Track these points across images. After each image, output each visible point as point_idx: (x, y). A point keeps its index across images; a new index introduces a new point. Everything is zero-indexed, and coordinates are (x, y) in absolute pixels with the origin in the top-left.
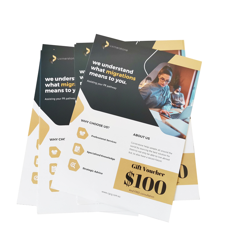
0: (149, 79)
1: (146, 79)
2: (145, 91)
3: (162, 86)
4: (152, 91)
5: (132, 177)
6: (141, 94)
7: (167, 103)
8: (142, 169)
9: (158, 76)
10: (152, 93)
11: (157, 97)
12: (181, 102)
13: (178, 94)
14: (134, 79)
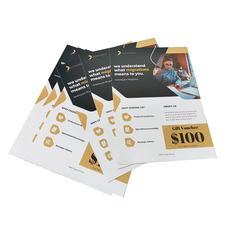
0: (158, 67)
1: (156, 68)
2: (158, 76)
3: (168, 69)
4: (163, 74)
5: (176, 137)
6: (157, 78)
7: (177, 79)
8: (181, 128)
9: (163, 63)
10: (164, 76)
11: (169, 77)
12: (186, 76)
13: (181, 71)
14: (148, 70)
